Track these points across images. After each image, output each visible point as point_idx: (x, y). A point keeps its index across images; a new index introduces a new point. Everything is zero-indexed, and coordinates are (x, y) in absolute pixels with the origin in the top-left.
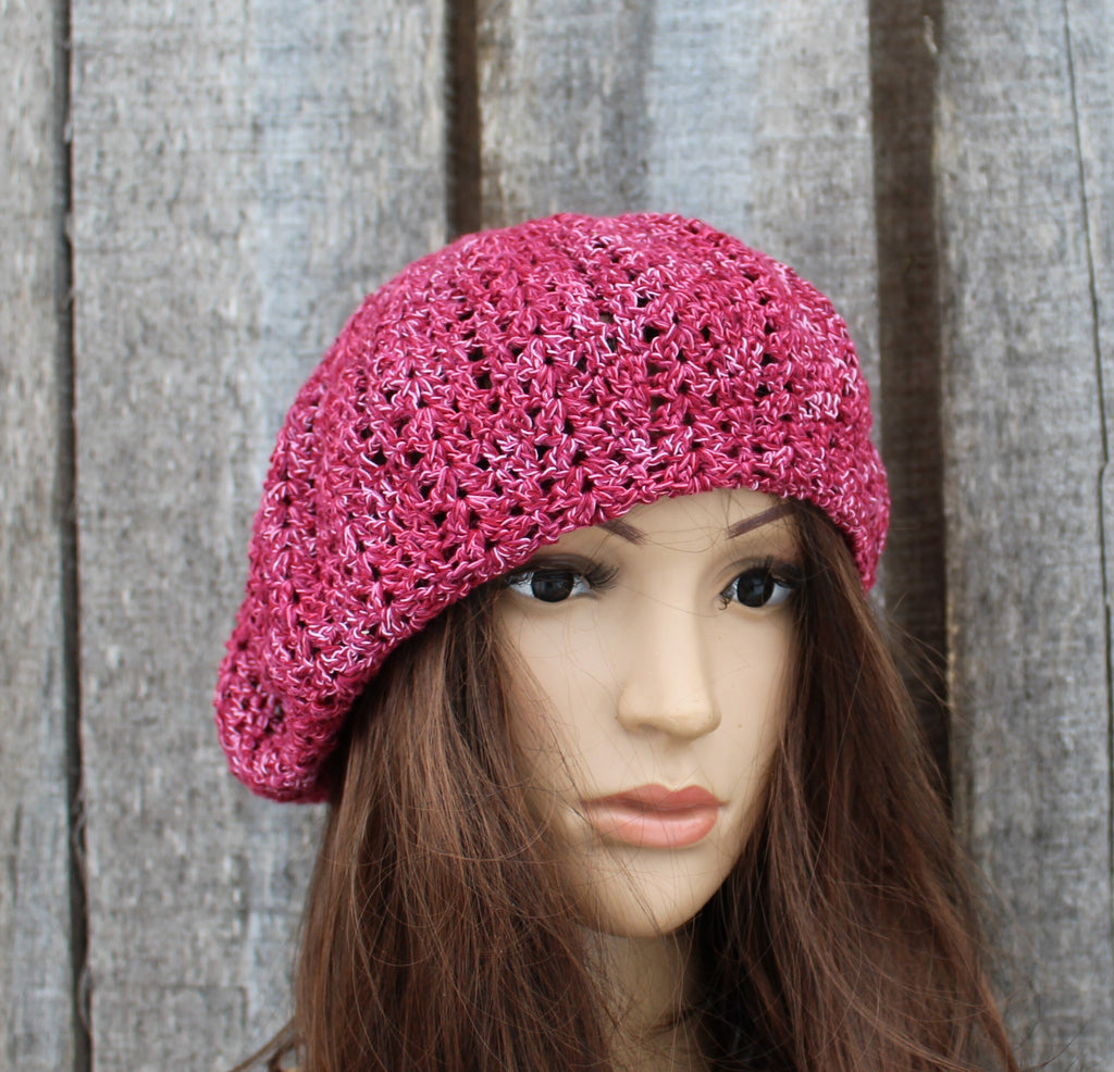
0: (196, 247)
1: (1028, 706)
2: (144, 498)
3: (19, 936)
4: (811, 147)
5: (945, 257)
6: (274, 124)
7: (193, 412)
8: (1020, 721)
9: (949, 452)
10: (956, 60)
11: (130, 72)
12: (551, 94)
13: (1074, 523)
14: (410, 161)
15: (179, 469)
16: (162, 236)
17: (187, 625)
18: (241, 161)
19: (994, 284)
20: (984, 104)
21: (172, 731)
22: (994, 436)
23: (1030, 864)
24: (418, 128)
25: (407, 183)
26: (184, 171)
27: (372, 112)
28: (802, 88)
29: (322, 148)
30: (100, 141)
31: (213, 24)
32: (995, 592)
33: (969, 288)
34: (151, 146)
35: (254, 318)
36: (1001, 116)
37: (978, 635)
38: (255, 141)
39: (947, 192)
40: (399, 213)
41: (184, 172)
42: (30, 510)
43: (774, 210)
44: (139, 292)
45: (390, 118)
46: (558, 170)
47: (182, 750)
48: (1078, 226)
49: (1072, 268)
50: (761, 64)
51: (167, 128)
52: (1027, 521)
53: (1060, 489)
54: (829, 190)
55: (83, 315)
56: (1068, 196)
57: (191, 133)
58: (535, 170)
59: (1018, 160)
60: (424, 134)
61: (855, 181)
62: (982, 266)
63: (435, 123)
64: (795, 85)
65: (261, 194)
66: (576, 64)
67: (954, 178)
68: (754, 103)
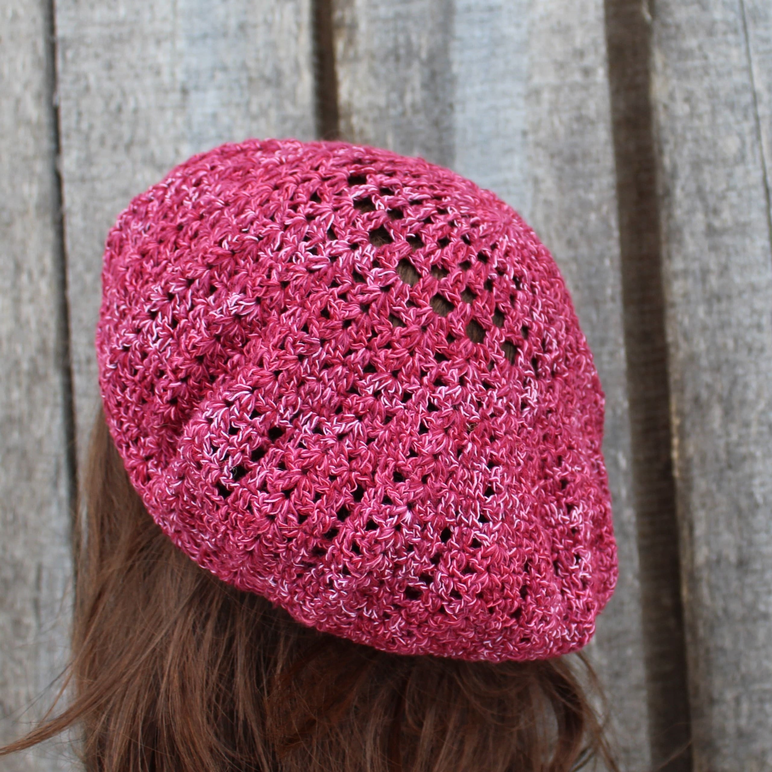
1: (730, 474)
3: (43, 653)
4: (566, 90)
5: (661, 163)
6: (197, 88)
8: (725, 484)
9: (669, 298)
10: (665, 25)
11: (97, 56)
12: (385, 60)
13: (757, 345)
14: (290, 110)
16: (122, 168)
18: (175, 114)
19: (696, 181)
20: (685, 54)
22: (700, 286)
23: (735, 584)
24: (294, 87)
27: (262, 77)
28: (558, 48)
29: (229, 103)
30: (78, 104)
31: (152, 20)
32: (704, 394)
33: (679, 183)
34: (113, 106)
36: (698, 62)
38: (184, 100)
39: (662, 117)
41: (135, 124)
42: (40, 361)
43: (542, 134)
44: (108, 207)
45: (275, 80)
46: (393, 112)
48: (754, 137)
49: (751, 167)
50: (530, 33)
51: (124, 94)
52: (725, 345)
53: (747, 322)
54: (579, 119)
55: (71, 225)
56: (746, 117)
57: (141, 97)
58: (376, 112)
59: (711, 93)
60: (299, 91)
61: (598, 111)
62: (688, 168)
63: (306, 83)
64: (553, 47)
65: (189, 136)
66: (401, 39)
67: (666, 107)
68: (525, 60)
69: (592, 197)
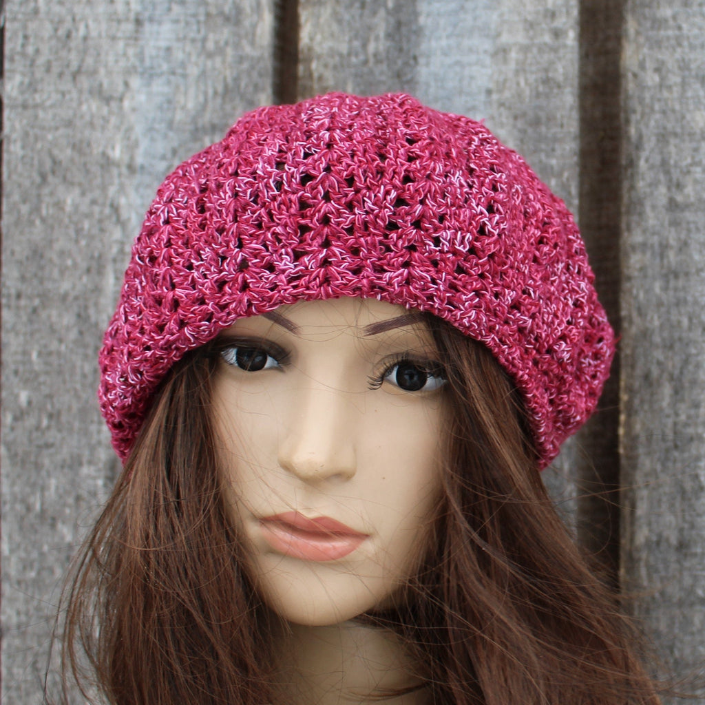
0: (93, 106)
1: (676, 454)
2: (49, 285)
4: (535, 50)
5: (627, 132)
6: (151, 20)
7: (86, 225)
8: (670, 464)
9: (626, 271)
12: (351, 5)
14: (248, 50)
15: (75, 265)
16: (68, 97)
17: (78, 378)
18: (127, 45)
19: (661, 153)
20: (659, 23)
21: (65, 453)
22: (658, 261)
23: (674, 566)
24: (254, 26)
25: (245, 66)
26: (85, 52)
27: (221, 13)
28: (530, 8)
29: (185, 38)
30: (25, 27)
32: (655, 372)
33: (644, 155)
34: (61, 32)
35: (132, 158)
36: (670, 33)
37: (642, 402)
38: (137, 31)
39: (630, 86)
40: (239, 87)
43: (507, 94)
44: (50, 137)
45: (234, 18)
46: (354, 60)
47: (71, 467)
51: (74, 20)
52: (679, 322)
54: (546, 81)
55: (9, 152)
57: (91, 23)
58: (337, 59)
59: (682, 64)
60: (259, 31)
61: (566, 76)
62: (653, 139)
63: (267, 23)
64: (525, 6)
65: (140, 70)
67: (635, 75)
68: (495, 17)
69: (554, 162)
